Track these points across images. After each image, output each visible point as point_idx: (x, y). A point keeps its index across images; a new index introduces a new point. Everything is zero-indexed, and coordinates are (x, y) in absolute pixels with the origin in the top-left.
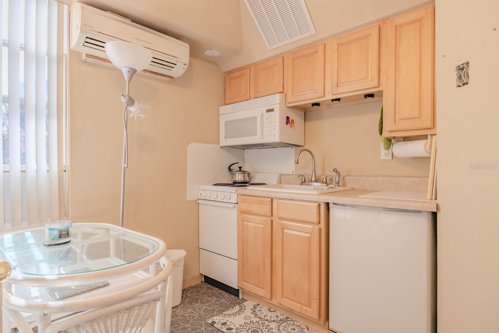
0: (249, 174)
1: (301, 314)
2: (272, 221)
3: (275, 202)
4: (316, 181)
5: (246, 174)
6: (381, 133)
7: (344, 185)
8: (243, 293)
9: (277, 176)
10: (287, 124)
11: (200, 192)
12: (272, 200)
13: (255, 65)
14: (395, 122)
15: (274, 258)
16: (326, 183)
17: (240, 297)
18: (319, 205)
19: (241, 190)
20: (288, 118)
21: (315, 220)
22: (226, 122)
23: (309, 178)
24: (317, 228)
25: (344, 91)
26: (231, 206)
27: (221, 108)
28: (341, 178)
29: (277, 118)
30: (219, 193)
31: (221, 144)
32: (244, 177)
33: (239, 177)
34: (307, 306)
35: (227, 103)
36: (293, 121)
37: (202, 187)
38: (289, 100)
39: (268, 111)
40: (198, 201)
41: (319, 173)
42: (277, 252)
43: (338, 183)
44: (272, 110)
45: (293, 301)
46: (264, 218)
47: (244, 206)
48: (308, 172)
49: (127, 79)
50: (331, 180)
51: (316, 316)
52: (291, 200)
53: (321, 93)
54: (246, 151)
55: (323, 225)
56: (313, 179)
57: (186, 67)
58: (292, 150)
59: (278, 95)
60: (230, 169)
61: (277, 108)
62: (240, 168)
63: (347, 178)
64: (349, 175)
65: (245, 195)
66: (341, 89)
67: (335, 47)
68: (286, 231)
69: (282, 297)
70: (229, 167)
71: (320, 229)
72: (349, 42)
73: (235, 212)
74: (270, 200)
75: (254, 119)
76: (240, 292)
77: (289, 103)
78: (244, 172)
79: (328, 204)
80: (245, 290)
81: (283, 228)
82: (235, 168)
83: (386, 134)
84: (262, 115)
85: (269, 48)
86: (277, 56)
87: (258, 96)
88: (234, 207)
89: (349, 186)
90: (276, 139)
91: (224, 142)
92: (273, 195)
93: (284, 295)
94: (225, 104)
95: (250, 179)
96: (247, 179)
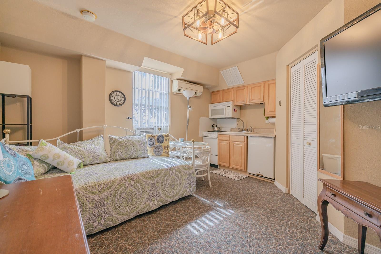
0: (220, 128)
1: (239, 169)
2: (230, 142)
3: (231, 136)
4: (244, 130)
5: (219, 128)
6: (264, 115)
7: (254, 132)
8: (220, 166)
9: (230, 129)
10: (234, 111)
11: (203, 134)
12: (230, 136)
13: (223, 90)
14: (268, 112)
15: (230, 154)
16: (247, 131)
17: (218, 168)
18: (245, 137)
19: (219, 133)
20: (235, 109)
21: (243, 141)
22: (212, 110)
23: (241, 129)
24: (244, 143)
25: (253, 102)
26: (216, 138)
27: (210, 105)
28: (253, 129)
29: (231, 109)
30: (211, 134)
31: (210, 118)
32: (218, 129)
33: (216, 129)
34: (241, 166)
35: (212, 103)
36: (236, 110)
37: (204, 132)
38: (235, 103)
39: (228, 107)
40: (203, 137)
41: (245, 128)
42: (232, 151)
43: (252, 131)
44: (229, 107)
45: (237, 165)
46: (227, 141)
47: (220, 138)
48: (241, 127)
49: (188, 100)
50: (249, 130)
51: (243, 169)
52: (236, 135)
53: (246, 102)
54: (218, 119)
55: (246, 143)
56: (243, 130)
57: (201, 93)
58: (236, 120)
59: (231, 102)
60: (213, 126)
61: (231, 106)
62: (216, 126)
63: (255, 129)
64: (255, 128)
65: (221, 134)
66: (252, 101)
67: (250, 88)
68: (234, 145)
69: (233, 165)
70: (212, 126)
71: (245, 144)
72: (255, 87)
73: (217, 140)
74: (229, 135)
75: (223, 109)
76: (218, 166)
77: (235, 104)
78: (218, 127)
79: (247, 136)
80: (221, 165)
81: (233, 144)
82: (215, 126)
83: (266, 116)
84: (226, 108)
85: (229, 86)
86: (231, 88)
87: (224, 101)
88: (217, 138)
89: (255, 132)
90: (231, 116)
91: (211, 117)
92: (230, 134)
93: (234, 164)
94: (211, 103)
95: (220, 130)
96: (219, 130)
